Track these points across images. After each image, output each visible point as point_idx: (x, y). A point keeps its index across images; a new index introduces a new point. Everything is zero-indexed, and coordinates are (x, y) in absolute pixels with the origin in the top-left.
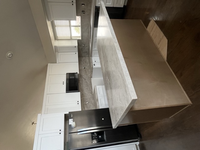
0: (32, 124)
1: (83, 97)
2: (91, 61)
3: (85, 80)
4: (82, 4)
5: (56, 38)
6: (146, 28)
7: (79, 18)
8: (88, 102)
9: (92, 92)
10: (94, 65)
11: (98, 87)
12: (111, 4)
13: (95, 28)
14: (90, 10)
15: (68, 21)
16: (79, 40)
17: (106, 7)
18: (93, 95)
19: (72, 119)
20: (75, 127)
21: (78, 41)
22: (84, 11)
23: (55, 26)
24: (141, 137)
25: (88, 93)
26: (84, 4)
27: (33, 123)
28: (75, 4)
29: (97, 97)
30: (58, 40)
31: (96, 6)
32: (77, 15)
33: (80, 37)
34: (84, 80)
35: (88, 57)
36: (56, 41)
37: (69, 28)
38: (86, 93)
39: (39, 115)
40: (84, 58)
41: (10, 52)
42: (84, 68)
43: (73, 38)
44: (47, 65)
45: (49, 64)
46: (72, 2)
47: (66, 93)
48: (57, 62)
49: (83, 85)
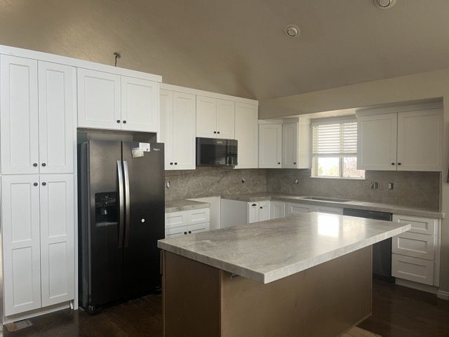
0: (115, 54)
1: (182, 175)
2: (262, 198)
3: (218, 182)
4: (392, 184)
5: (314, 122)
6: (357, 324)
7: (361, 175)
8: (168, 186)
9: (190, 198)
10: (254, 205)
11: (207, 210)
12: (398, 247)
13: (342, 210)
14: (380, 202)
15: (355, 150)
16: (310, 173)
17: (390, 239)
18: (184, 198)
19: (149, 151)
20: (132, 155)
21: (308, 171)
22: (377, 187)
23: (341, 124)
24: (95, 313)
25: (189, 188)
26: (392, 188)
27: (117, 55)
28: (393, 168)
29: (186, 209)
30: (311, 126)
31: (392, 214)
32: (368, 173)
33: (317, 175)
34: (219, 178)
35: (266, 191)
36: (308, 122)
37: (337, 151)
38: (189, 183)
39: (160, 78)
40: (265, 182)
41: (300, 32)
42: (243, 182)
43: (314, 159)
44: (254, 98)
45: (256, 102)
46: (399, 164)
47: (197, 138)
48: (261, 121)
49: (207, 177)
